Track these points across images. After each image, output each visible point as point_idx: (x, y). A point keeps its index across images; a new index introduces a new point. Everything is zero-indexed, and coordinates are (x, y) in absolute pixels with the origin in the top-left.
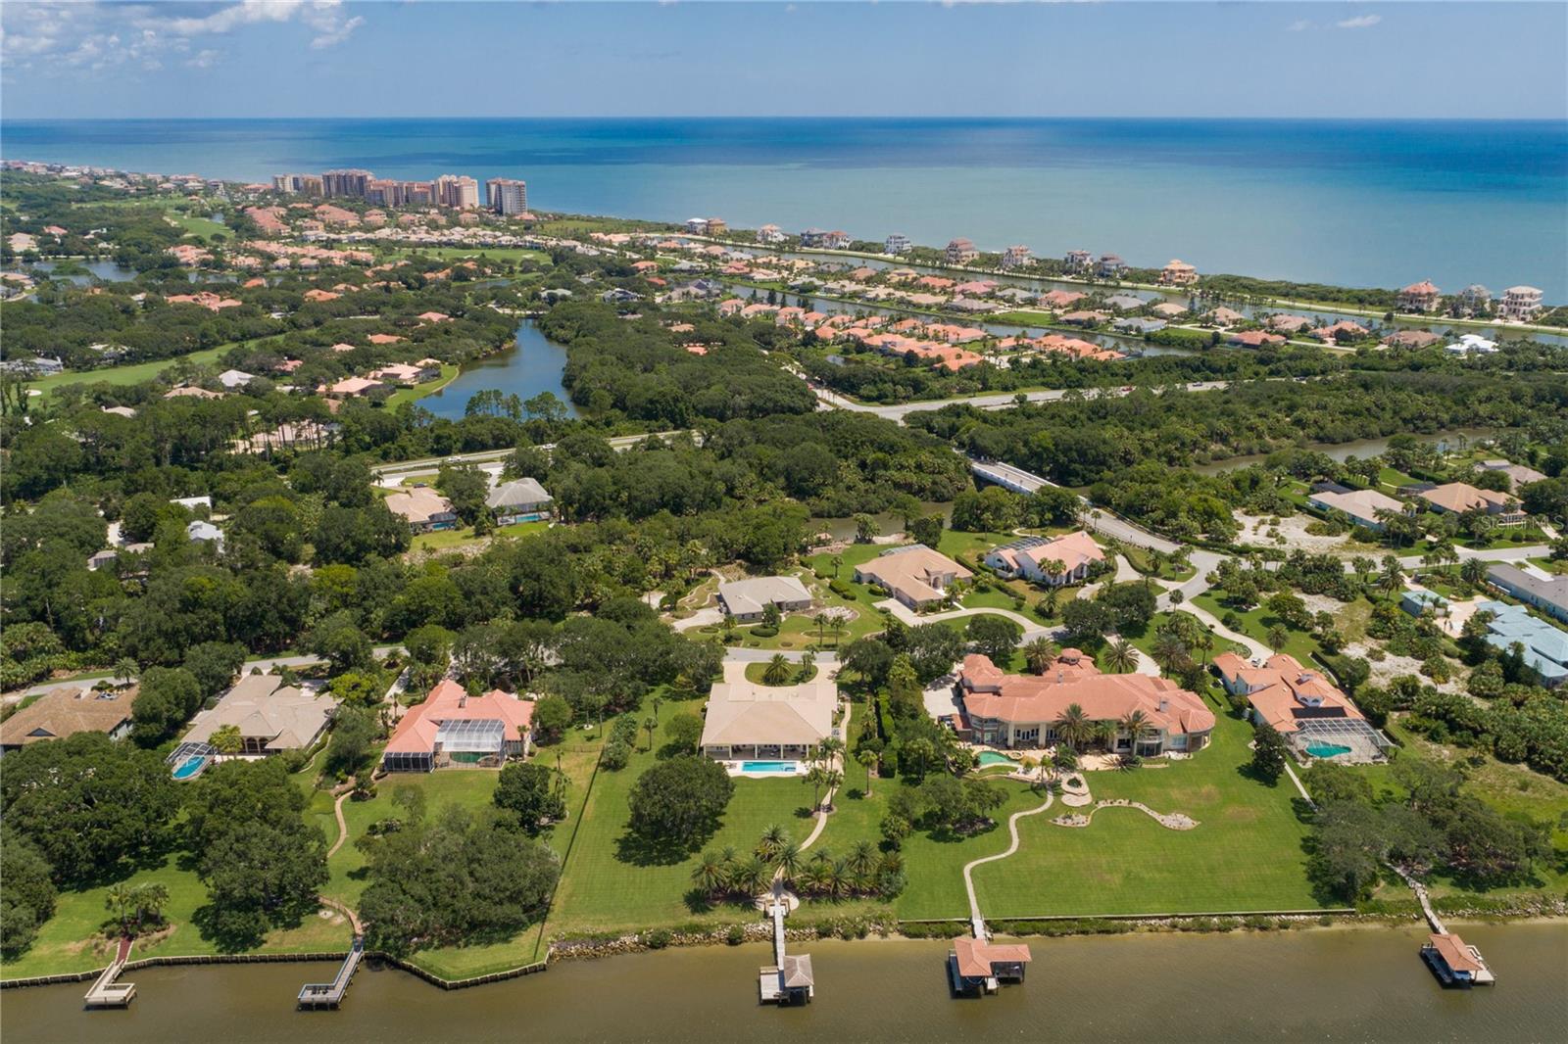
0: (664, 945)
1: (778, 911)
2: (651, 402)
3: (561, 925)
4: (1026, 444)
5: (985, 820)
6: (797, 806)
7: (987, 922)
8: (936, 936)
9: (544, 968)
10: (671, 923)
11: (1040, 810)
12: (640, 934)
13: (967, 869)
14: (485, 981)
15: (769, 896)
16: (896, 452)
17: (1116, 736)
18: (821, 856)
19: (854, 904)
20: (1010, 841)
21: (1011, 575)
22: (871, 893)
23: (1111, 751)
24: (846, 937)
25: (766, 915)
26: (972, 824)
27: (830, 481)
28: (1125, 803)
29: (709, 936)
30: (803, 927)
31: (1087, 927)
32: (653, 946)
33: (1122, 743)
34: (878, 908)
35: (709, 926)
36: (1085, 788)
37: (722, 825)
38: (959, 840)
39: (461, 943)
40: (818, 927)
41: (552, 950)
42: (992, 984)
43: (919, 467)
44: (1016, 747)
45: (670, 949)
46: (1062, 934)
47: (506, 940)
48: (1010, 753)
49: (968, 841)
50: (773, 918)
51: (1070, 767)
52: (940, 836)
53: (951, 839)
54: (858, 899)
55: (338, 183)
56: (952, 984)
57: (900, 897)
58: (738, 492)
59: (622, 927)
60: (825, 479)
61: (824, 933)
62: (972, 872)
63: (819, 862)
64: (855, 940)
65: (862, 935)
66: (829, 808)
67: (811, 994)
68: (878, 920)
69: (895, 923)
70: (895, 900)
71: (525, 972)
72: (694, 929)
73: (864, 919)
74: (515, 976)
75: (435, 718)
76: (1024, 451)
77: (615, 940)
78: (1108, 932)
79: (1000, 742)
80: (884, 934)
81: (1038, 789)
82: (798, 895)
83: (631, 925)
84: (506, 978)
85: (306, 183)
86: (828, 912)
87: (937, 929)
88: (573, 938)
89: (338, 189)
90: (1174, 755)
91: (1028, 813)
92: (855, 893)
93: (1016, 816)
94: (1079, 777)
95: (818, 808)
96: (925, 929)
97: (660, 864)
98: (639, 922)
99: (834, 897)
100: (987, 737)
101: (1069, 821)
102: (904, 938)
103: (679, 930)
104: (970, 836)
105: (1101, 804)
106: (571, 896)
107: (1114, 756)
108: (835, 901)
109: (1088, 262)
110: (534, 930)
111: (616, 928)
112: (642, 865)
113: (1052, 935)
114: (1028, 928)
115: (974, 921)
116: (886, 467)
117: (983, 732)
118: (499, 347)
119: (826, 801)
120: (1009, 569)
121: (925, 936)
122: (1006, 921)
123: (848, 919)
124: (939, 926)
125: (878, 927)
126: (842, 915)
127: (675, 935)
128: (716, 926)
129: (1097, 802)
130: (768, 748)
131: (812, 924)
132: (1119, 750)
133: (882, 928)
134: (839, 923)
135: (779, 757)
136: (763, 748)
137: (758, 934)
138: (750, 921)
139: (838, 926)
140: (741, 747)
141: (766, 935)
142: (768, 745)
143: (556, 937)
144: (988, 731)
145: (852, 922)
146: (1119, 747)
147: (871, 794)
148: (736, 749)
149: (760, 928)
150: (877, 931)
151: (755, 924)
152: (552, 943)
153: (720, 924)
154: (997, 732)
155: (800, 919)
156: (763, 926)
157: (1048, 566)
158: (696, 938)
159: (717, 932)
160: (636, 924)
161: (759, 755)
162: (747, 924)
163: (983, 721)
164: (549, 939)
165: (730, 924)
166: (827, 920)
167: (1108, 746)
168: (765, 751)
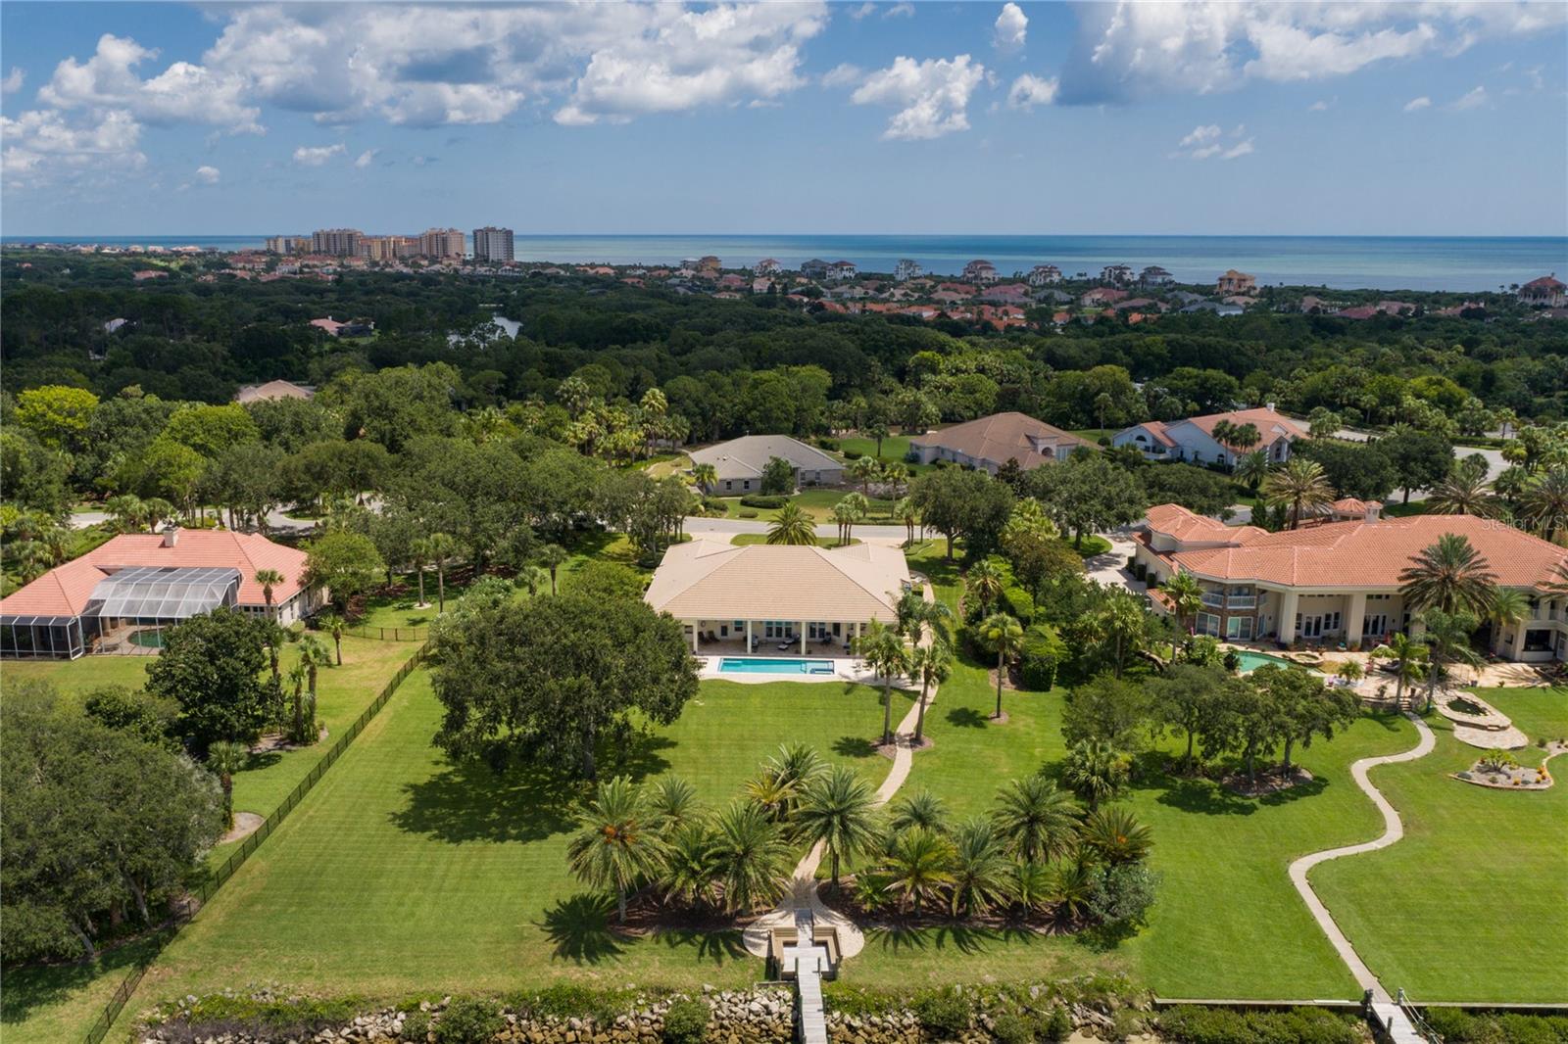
1: (805, 960)
5: (1288, 771)
6: (841, 733)
7: (1421, 1016)
10: (506, 983)
11: (1414, 756)
12: (411, 1009)
13: (1297, 875)
15: (780, 920)
16: (950, 354)
17: (1525, 621)
18: (921, 816)
19: (1016, 948)
21: (1162, 457)
22: (1061, 919)
23: (1508, 659)
25: (772, 968)
26: (1263, 781)
27: (857, 381)
30: (883, 1011)
34: (1089, 964)
35: (610, 996)
36: (1496, 716)
37: (665, 764)
38: (1244, 810)
40: (923, 1008)
44: (1299, 644)
48: (1294, 655)
49: (1266, 812)
50: (792, 980)
52: (1192, 800)
53: (1219, 808)
54: (1025, 936)
57: (1144, 934)
59: (365, 987)
60: (850, 378)
61: (941, 1028)
62: (1312, 877)
63: (916, 829)
66: (916, 740)
68: (1094, 997)
69: (1142, 1004)
70: (1130, 942)
72: (567, 1001)
73: (1056, 990)
77: (338, 1026)
79: (1263, 637)
80: (1116, 1037)
81: (1386, 713)
82: (861, 920)
83: (389, 984)
88: (215, 1019)
91: (1388, 760)
92: (1017, 919)
93: (1364, 764)
95: (888, 738)
97: (502, 838)
98: (413, 975)
99: (963, 925)
100: (1233, 625)
101: (1500, 778)
103: (527, 1007)
104: (1264, 802)
105: (1556, 748)
107: (1519, 667)
108: (960, 940)
109: (1128, 276)
110: (104, 988)
111: (347, 988)
112: (456, 839)
116: (934, 371)
117: (1224, 614)
119: (907, 726)
120: (1159, 449)
122: (1472, 1011)
123: (1010, 993)
124: (1278, 1019)
125: (1096, 1016)
126: (990, 979)
127: (512, 1018)
128: (626, 995)
129: (1542, 744)
130: (774, 638)
131: (904, 1001)
132: (1528, 655)
133: (1108, 1021)
134: (985, 1002)
135: (798, 652)
136: (763, 636)
137: (749, 1021)
138: (728, 987)
139: (979, 1010)
140: (718, 633)
141: (772, 1025)
142: (774, 627)
143: (169, 1008)
144: (1236, 613)
145: (1019, 1000)
146: (1526, 649)
147: (1004, 718)
148: (705, 635)
149: (755, 1006)
150: (1095, 1028)
151: (741, 996)
152: (153, 1024)
153: (643, 990)
154: (1254, 613)
155: (869, 987)
156: (765, 1001)
157: (1231, 432)
158: (571, 1028)
159: (632, 1014)
160: (408, 984)
161: (755, 648)
162: (719, 993)
163: (1222, 590)
164: (148, 1014)
165: (669, 992)
166: (947, 993)
167: (1500, 645)
168: (767, 643)
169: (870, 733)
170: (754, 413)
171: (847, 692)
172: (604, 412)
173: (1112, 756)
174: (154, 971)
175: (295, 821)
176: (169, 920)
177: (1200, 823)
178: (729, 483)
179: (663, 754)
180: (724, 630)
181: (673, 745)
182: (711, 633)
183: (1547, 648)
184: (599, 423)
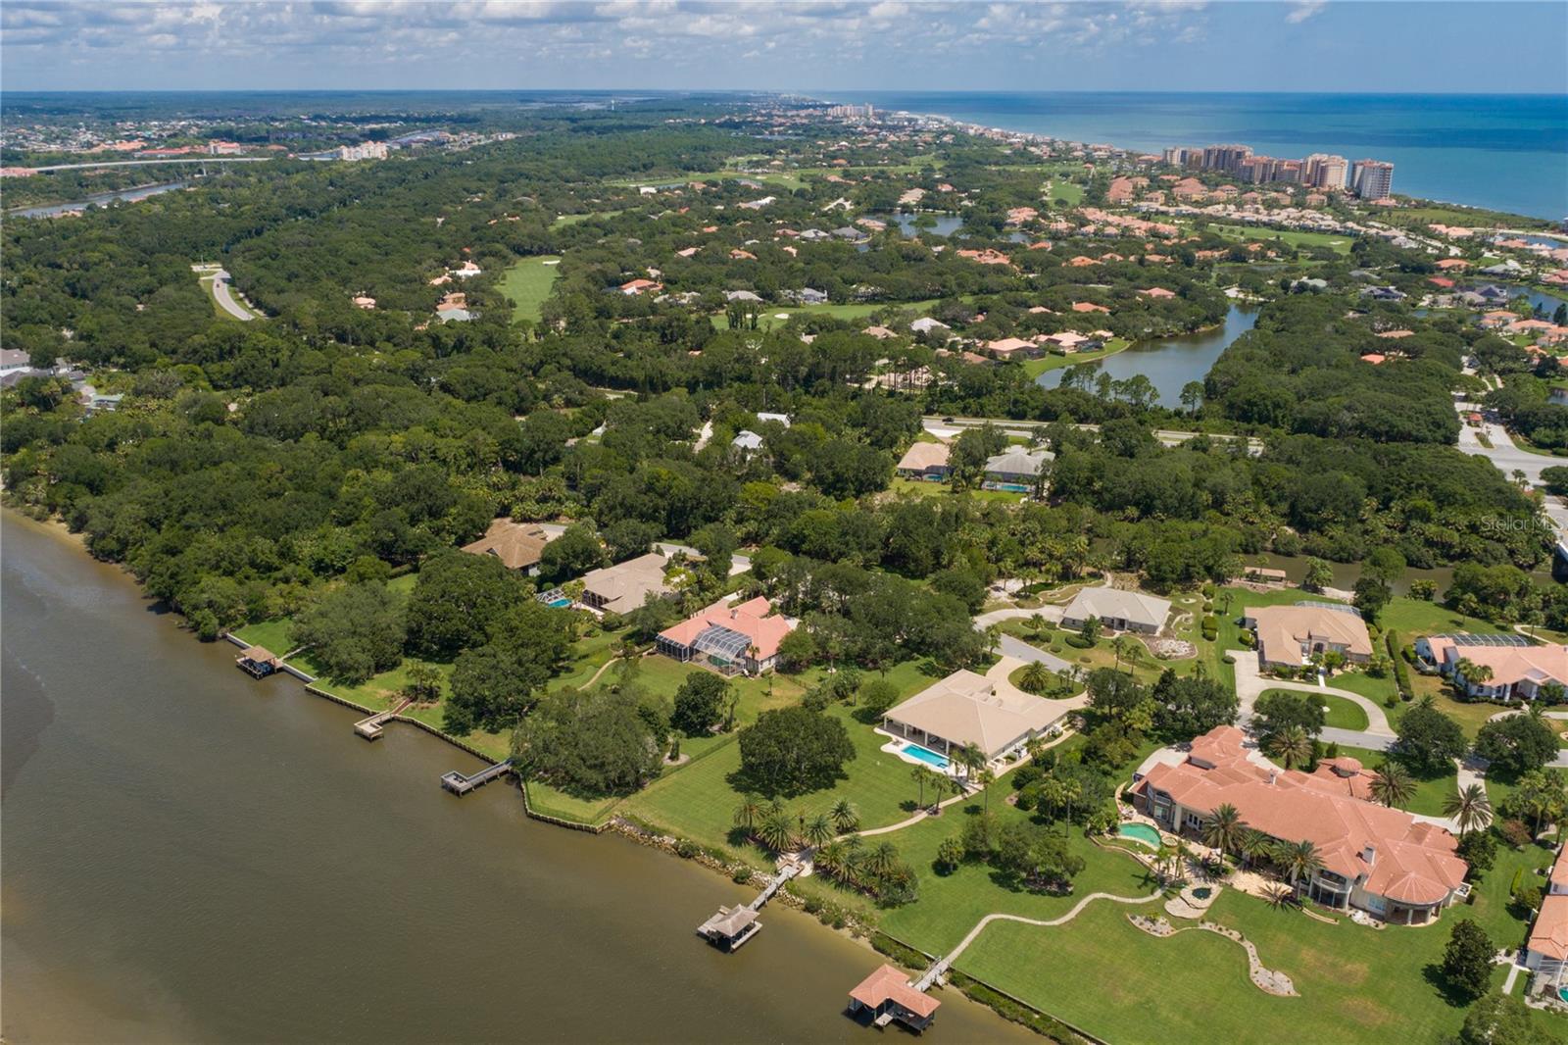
0: (689, 857)
1: (787, 872)
2: (1249, 402)
3: (632, 806)
5: (1063, 885)
6: (910, 798)
7: (952, 968)
9: (593, 832)
10: (706, 842)
11: (1132, 900)
12: (679, 839)
13: (990, 918)
14: (551, 822)
15: (793, 856)
18: (853, 841)
19: (853, 896)
20: (1063, 913)
21: (1430, 668)
22: (877, 895)
23: (1284, 881)
24: (824, 922)
25: (776, 870)
26: (1050, 884)
28: (1235, 935)
29: (724, 866)
30: (797, 895)
32: (681, 854)
34: (870, 910)
35: (730, 859)
36: (1207, 903)
37: (833, 787)
38: (1015, 891)
39: (561, 789)
40: (810, 901)
41: (613, 822)
42: (884, 1020)
43: (1473, 528)
44: (1181, 832)
45: (692, 863)
46: (1011, 1017)
47: (588, 799)
48: (1169, 835)
50: (778, 875)
52: (1002, 879)
53: (1009, 887)
54: (861, 894)
57: (897, 910)
58: (1227, 508)
59: (671, 828)
61: (810, 908)
62: (992, 922)
64: (830, 927)
65: (838, 926)
66: (936, 812)
67: (733, 946)
68: (861, 919)
69: (872, 929)
70: (889, 910)
71: (580, 828)
72: (718, 855)
73: (850, 913)
74: (572, 827)
75: (712, 621)
77: (659, 836)
79: (1171, 822)
80: (857, 935)
81: (1150, 879)
82: (816, 867)
83: (677, 829)
84: (565, 826)
85: (1191, 156)
86: (828, 894)
88: (632, 821)
89: (1216, 163)
90: (1360, 917)
91: (1115, 898)
92: (862, 889)
93: (1099, 895)
94: (1215, 889)
95: (926, 808)
96: (892, 948)
98: (685, 830)
99: (844, 884)
101: (1148, 924)
102: (870, 947)
103: (707, 851)
104: (1031, 891)
105: (1207, 926)
107: (1286, 887)
108: (837, 887)
111: (666, 826)
113: (1003, 1015)
114: (987, 995)
115: (941, 963)
117: (1154, 803)
118: (1192, 330)
119: (942, 805)
120: (1431, 660)
122: (972, 980)
123: (837, 907)
125: (856, 926)
126: (836, 900)
127: (702, 853)
128: (735, 860)
129: (1203, 921)
131: (806, 896)
133: (858, 929)
134: (828, 906)
137: (758, 883)
138: (761, 870)
139: (824, 908)
143: (623, 812)
144: (1159, 805)
145: (838, 910)
148: (912, 730)
149: (763, 878)
151: (762, 873)
152: (617, 816)
153: (739, 860)
156: (767, 878)
158: (715, 863)
159: (732, 866)
160: (682, 832)
162: (758, 870)
163: (1160, 794)
164: (617, 812)
165: (745, 864)
166: (820, 898)
169: (924, 802)
174: (624, 801)
175: (697, 765)
176: (638, 785)
178: (1074, 621)
179: (839, 781)
181: (848, 778)
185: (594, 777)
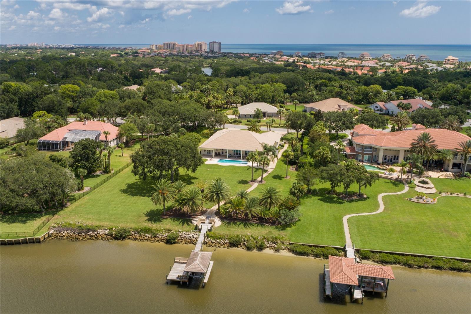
0: (124, 238)
1: (205, 227)
3: (64, 218)
4: (390, 81)
5: (360, 195)
6: (240, 179)
7: (357, 251)
8: (317, 256)
9: (38, 241)
10: (133, 226)
11: (399, 193)
12: (111, 229)
13: (345, 219)
15: (203, 218)
16: (332, 81)
17: (452, 160)
18: (242, 195)
19: (259, 228)
20: (377, 206)
22: (273, 223)
23: (447, 171)
24: (249, 249)
25: (196, 228)
26: (351, 197)
28: (461, 195)
29: (155, 237)
30: (220, 239)
31: (441, 264)
32: (116, 238)
33: (455, 165)
34: (274, 232)
35: (157, 230)
36: (431, 185)
37: (193, 183)
38: (341, 203)
40: (230, 240)
41: (51, 231)
42: (358, 294)
44: (383, 164)
46: (420, 267)
48: (379, 166)
49: (346, 204)
50: (200, 230)
51: (420, 174)
52: (328, 200)
53: (335, 202)
54: (262, 225)
55: (167, 46)
56: (323, 290)
57: (293, 227)
59: (101, 224)
60: (299, 87)
61: (234, 244)
62: (349, 220)
64: (255, 251)
65: (261, 248)
66: (261, 181)
67: (206, 281)
68: (274, 240)
69: (286, 243)
70: (289, 229)
71: (25, 241)
72: (146, 231)
73: (265, 238)
74: (17, 242)
75: (71, 129)
76: (389, 84)
77: (93, 231)
78: (460, 270)
79: (373, 161)
80: (277, 250)
81: (398, 182)
82: (222, 219)
83: (107, 224)
85: (159, 46)
87: (318, 251)
88: (67, 227)
89: (167, 47)
91: (391, 194)
92: (261, 221)
93: (383, 194)
94: (426, 180)
95: (253, 181)
96: (308, 250)
97: (144, 196)
98: (113, 222)
99: (246, 221)
100: (366, 158)
101: (421, 200)
102: (291, 255)
103: (137, 231)
104: (347, 201)
105: (443, 194)
106: (82, 205)
107: (449, 173)
108: (245, 225)
109: (414, 58)
110: (44, 218)
111: (97, 224)
112: (133, 195)
113: (410, 266)
114: (391, 258)
115: (347, 248)
116: (326, 86)
117: (363, 154)
119: (260, 178)
121: (307, 254)
122: (373, 252)
123: (253, 237)
124: (319, 249)
125: (274, 245)
126: (249, 234)
127: (133, 233)
128: (161, 231)
129: (440, 193)
130: (236, 155)
131: (226, 237)
132: (453, 170)
133: (276, 246)
134: (246, 239)
135: (240, 159)
136: (233, 154)
137: (188, 239)
138: (184, 231)
139: (244, 241)
140: (221, 153)
141: (193, 240)
142: (236, 152)
143: (58, 224)
144: (366, 154)
145: (255, 239)
146: (453, 168)
147: (288, 178)
148: (217, 153)
149: (190, 235)
150: (273, 247)
151: (187, 233)
152: (54, 227)
153: (164, 230)
154: (372, 154)
155: (218, 233)
156: (193, 235)
157: (402, 105)
158: (146, 237)
159: (161, 235)
160: (111, 224)
161: (229, 157)
162: (182, 232)
163: (364, 147)
164: (53, 225)
165: (170, 231)
166: (237, 236)
167: (445, 167)
168: (233, 156)
169: (249, 179)
170: (260, 96)
171: (248, 169)
172: (216, 95)
173: (302, 185)
174: (56, 216)
175: (98, 189)
176: (62, 206)
177: (326, 205)
178: (245, 116)
179: (193, 181)
180: (223, 153)
181: (197, 179)
182: (219, 153)
183: (459, 168)
184: (214, 98)
185: (30, 202)
